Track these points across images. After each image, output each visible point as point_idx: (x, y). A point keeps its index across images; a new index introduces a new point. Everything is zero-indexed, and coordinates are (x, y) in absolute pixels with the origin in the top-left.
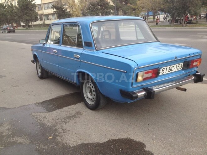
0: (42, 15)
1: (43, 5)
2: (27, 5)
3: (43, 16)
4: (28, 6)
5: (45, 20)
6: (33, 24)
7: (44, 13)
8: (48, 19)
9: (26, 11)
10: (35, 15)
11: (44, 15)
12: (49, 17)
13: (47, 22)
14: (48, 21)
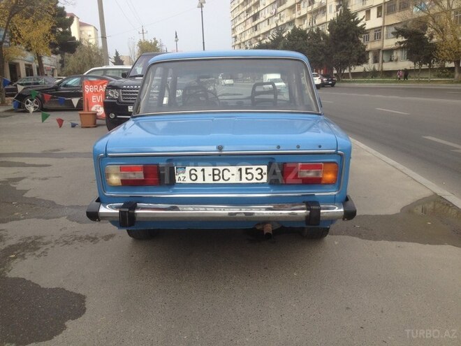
0: (379, 50)
1: (385, 28)
2: (346, 30)
3: (381, 53)
4: (348, 33)
5: (383, 61)
6: (353, 71)
7: (385, 47)
8: (391, 60)
9: (342, 44)
10: (359, 52)
11: (383, 51)
12: (395, 54)
13: (388, 66)
14: (391, 63)
